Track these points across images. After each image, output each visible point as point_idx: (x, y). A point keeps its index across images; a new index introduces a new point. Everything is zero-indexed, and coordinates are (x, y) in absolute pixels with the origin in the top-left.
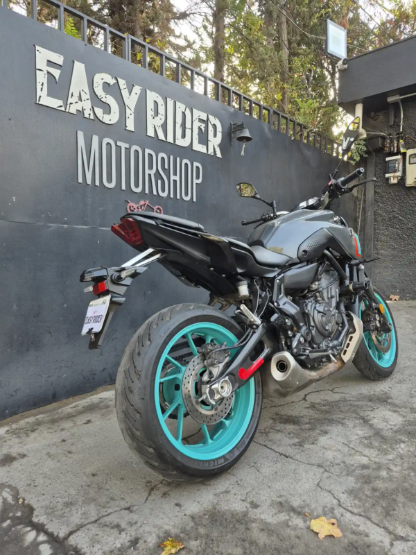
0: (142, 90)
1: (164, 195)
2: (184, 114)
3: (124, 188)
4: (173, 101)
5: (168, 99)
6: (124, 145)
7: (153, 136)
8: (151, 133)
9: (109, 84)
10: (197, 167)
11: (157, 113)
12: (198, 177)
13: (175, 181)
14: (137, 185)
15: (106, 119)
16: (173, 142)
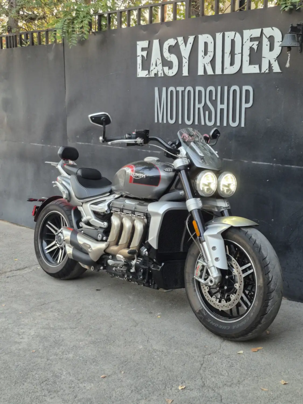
1: (212, 124)
2: (233, 42)
3: (180, 122)
4: (222, 34)
5: (218, 34)
7: (203, 74)
8: (201, 72)
9: (172, 46)
11: (206, 53)
12: (247, 101)
13: (222, 110)
14: (189, 119)
15: (171, 73)
16: (220, 73)
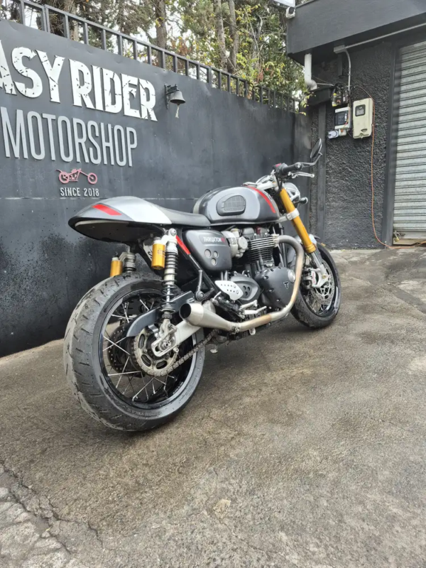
0: (65, 61)
1: (98, 162)
2: (112, 80)
3: (54, 158)
4: (99, 68)
5: (94, 68)
6: (50, 117)
7: (81, 105)
8: (78, 102)
9: (29, 58)
10: (131, 133)
11: (82, 82)
12: (132, 142)
13: (108, 148)
14: (67, 155)
15: (29, 93)
16: (102, 109)
